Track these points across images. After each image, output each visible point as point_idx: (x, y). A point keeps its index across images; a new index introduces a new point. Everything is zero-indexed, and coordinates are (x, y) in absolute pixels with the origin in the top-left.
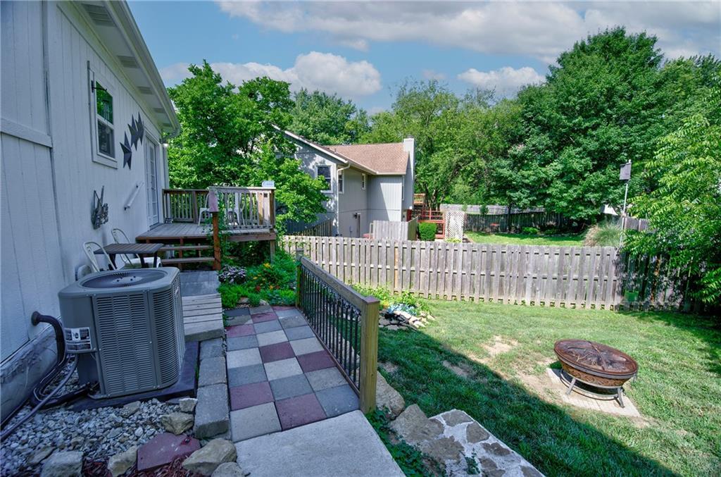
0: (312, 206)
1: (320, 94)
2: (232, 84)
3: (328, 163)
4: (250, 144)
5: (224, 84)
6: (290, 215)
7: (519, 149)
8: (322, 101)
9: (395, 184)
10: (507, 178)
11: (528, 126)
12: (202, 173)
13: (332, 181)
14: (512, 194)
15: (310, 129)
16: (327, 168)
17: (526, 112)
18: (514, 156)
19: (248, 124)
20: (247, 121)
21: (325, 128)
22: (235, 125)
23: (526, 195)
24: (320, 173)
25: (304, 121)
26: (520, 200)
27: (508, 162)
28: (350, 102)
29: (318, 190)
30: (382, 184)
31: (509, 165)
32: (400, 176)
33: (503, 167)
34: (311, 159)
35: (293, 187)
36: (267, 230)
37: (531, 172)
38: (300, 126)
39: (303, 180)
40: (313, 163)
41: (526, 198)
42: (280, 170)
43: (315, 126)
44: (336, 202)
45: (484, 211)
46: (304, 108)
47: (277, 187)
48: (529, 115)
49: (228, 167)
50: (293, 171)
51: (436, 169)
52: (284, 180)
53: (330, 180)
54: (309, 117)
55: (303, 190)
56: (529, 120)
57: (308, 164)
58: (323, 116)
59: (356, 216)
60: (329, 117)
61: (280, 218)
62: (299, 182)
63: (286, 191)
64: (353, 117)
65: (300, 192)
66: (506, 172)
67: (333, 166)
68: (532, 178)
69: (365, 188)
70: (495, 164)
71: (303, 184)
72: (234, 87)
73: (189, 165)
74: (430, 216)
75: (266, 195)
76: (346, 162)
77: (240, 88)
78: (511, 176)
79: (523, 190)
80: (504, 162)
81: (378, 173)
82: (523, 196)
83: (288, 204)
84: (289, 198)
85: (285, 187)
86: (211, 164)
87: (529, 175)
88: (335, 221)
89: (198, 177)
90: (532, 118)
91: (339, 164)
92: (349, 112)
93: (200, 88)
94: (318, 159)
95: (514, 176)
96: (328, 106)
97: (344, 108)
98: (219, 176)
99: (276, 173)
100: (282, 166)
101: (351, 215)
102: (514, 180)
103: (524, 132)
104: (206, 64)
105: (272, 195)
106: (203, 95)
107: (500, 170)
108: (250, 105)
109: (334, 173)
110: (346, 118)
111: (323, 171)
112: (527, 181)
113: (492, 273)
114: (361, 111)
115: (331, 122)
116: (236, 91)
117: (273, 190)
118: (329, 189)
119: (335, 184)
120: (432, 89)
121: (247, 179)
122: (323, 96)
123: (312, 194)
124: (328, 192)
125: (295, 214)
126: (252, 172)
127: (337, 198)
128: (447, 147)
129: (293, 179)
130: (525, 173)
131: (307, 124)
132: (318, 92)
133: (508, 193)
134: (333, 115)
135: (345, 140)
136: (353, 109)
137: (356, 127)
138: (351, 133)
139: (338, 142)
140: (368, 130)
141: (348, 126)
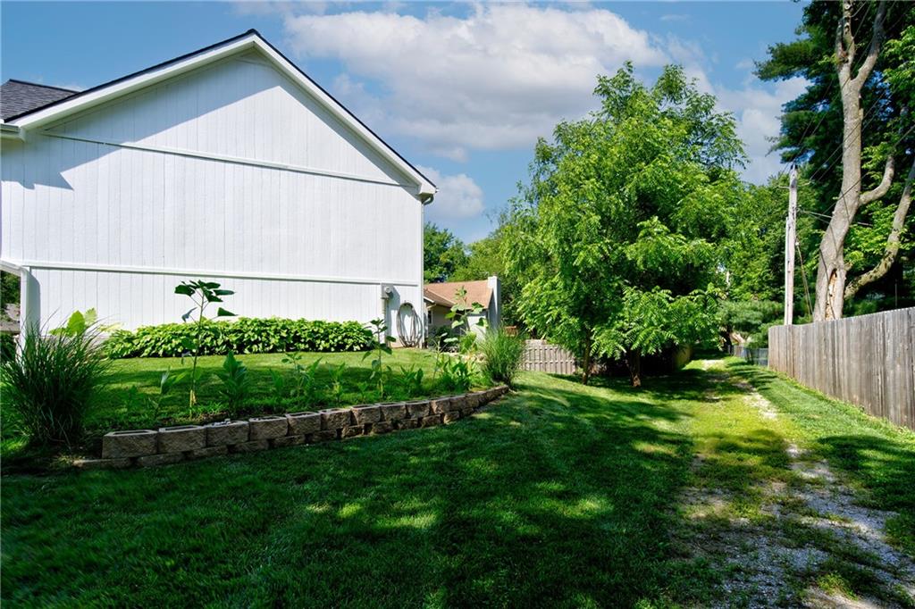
64: (448, 245)
76: (434, 301)
91: (428, 303)
92: (444, 242)
135: (440, 272)
136: (450, 238)
137: (452, 259)
138: (447, 265)
139: (432, 275)
140: (465, 262)
141: (443, 258)
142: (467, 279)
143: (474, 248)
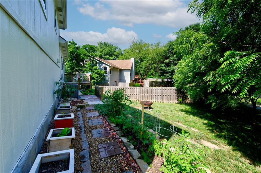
0: (101, 78)
1: (106, 43)
2: (80, 45)
3: (106, 66)
4: (85, 61)
5: (77, 45)
6: (95, 80)
7: (167, 61)
8: (107, 45)
9: (128, 72)
10: (163, 70)
11: (170, 54)
12: (72, 70)
13: (108, 71)
14: (166, 75)
15: (103, 55)
16: (106, 68)
17: (169, 49)
18: (166, 63)
19: (84, 57)
20: (84, 56)
21: (108, 54)
22: (81, 57)
23: (170, 75)
24: (104, 69)
25: (101, 52)
26: (168, 76)
27: (164, 65)
28: (116, 45)
29: (103, 74)
30: (124, 72)
31: (164, 66)
32: (130, 70)
33: (162, 66)
34: (102, 65)
35: (96, 73)
36: (89, 83)
37: (171, 68)
38: (100, 53)
39: (99, 71)
40: (102, 66)
41: (170, 76)
42: (92, 69)
43: (104, 53)
44: (109, 77)
45: (163, 80)
46: (101, 48)
47: (92, 73)
48: (170, 50)
49: (79, 68)
50: (96, 69)
51: (142, 67)
52: (94, 72)
53: (107, 71)
54: (103, 50)
55: (99, 74)
56: (170, 52)
57: (101, 67)
58: (107, 50)
59: (115, 81)
60: (109, 50)
61: (92, 81)
62: (97, 72)
63: (94, 74)
64: (117, 50)
65: (98, 75)
66: (163, 68)
67: (108, 67)
68: (171, 70)
69: (119, 73)
70: (160, 65)
71: (98, 72)
72: (80, 46)
73: (68, 67)
74: (140, 82)
75: (89, 75)
76: (111, 66)
77: (82, 46)
78: (165, 69)
79: (169, 73)
80: (163, 65)
81: (123, 69)
82: (169, 75)
83: (95, 77)
84: (95, 76)
85: (94, 73)
86: (74, 67)
87: (171, 69)
88: (108, 83)
89: (71, 71)
90: (171, 51)
91: (110, 66)
92: (116, 49)
93: (72, 49)
94: (104, 65)
95: (166, 69)
96: (109, 47)
97: (114, 47)
98: (76, 70)
99: (91, 70)
100: (93, 68)
101: (114, 81)
102: (166, 70)
103: (168, 56)
104: (73, 40)
105: (91, 75)
106: (73, 50)
107: (161, 67)
108: (85, 52)
109: (108, 69)
110: (115, 50)
111: (105, 69)
112: (170, 71)
113: (145, 94)
114: (120, 48)
115: (110, 52)
116: (81, 47)
117: (91, 74)
118: (107, 73)
119: (108, 72)
120: (141, 42)
121: (84, 71)
122: (107, 44)
123: (101, 75)
124: (107, 74)
125: (96, 80)
126: (85, 69)
127: (109, 76)
128: (145, 61)
129: (96, 71)
130: (169, 68)
131: (102, 53)
132: (105, 42)
133: (164, 74)
134: (110, 50)
135: (114, 58)
136: (117, 48)
137: (118, 54)
138: (117, 56)
139: (112, 58)
140: (122, 55)
141: (115, 53)
142: (123, 59)
143: (125, 51)
